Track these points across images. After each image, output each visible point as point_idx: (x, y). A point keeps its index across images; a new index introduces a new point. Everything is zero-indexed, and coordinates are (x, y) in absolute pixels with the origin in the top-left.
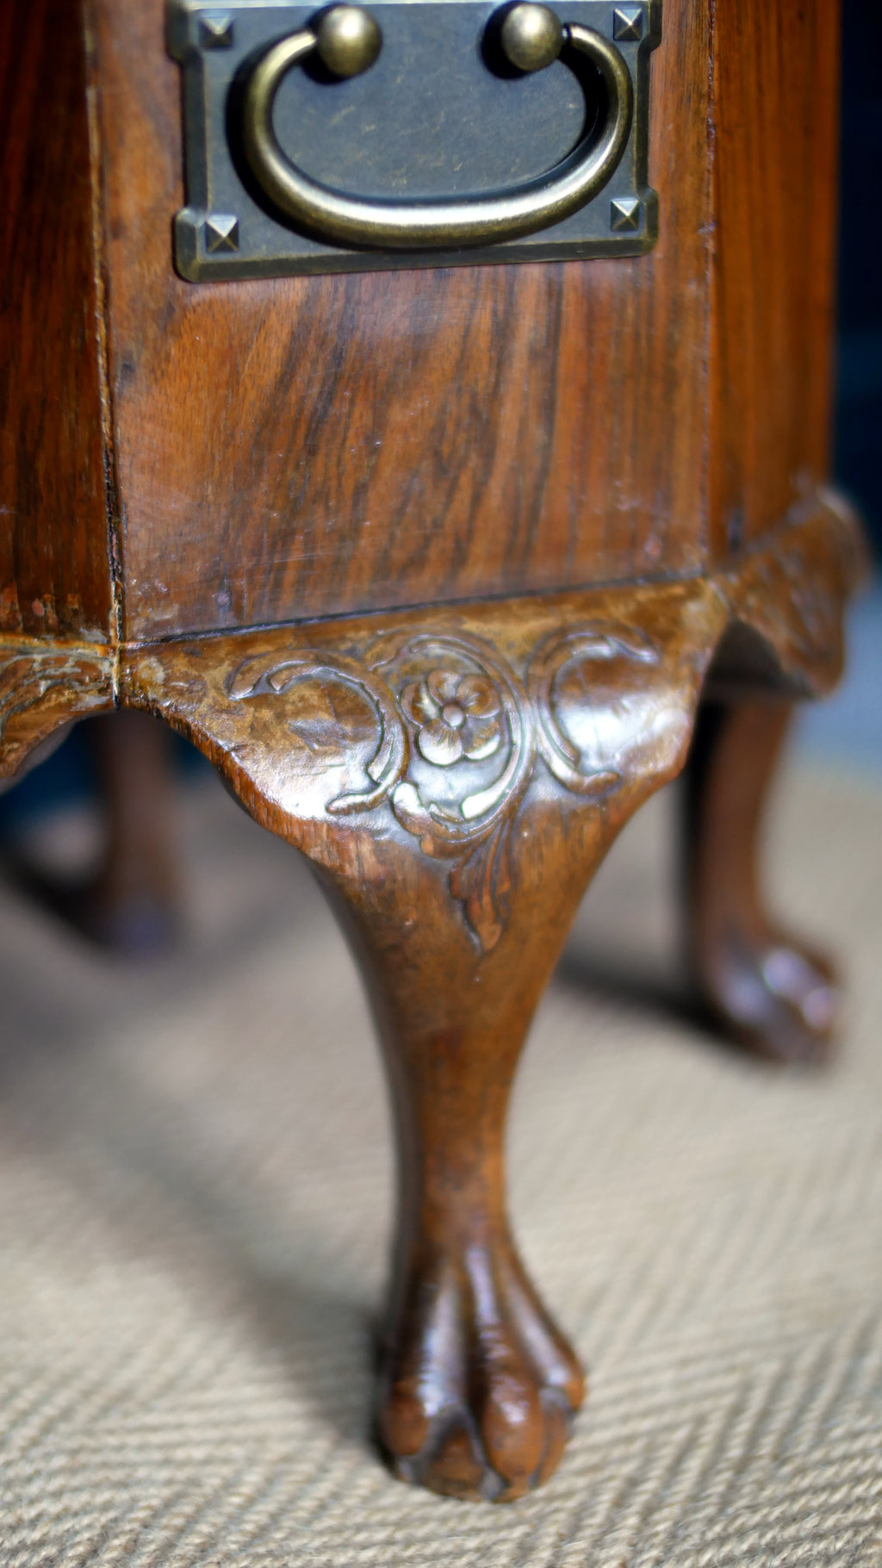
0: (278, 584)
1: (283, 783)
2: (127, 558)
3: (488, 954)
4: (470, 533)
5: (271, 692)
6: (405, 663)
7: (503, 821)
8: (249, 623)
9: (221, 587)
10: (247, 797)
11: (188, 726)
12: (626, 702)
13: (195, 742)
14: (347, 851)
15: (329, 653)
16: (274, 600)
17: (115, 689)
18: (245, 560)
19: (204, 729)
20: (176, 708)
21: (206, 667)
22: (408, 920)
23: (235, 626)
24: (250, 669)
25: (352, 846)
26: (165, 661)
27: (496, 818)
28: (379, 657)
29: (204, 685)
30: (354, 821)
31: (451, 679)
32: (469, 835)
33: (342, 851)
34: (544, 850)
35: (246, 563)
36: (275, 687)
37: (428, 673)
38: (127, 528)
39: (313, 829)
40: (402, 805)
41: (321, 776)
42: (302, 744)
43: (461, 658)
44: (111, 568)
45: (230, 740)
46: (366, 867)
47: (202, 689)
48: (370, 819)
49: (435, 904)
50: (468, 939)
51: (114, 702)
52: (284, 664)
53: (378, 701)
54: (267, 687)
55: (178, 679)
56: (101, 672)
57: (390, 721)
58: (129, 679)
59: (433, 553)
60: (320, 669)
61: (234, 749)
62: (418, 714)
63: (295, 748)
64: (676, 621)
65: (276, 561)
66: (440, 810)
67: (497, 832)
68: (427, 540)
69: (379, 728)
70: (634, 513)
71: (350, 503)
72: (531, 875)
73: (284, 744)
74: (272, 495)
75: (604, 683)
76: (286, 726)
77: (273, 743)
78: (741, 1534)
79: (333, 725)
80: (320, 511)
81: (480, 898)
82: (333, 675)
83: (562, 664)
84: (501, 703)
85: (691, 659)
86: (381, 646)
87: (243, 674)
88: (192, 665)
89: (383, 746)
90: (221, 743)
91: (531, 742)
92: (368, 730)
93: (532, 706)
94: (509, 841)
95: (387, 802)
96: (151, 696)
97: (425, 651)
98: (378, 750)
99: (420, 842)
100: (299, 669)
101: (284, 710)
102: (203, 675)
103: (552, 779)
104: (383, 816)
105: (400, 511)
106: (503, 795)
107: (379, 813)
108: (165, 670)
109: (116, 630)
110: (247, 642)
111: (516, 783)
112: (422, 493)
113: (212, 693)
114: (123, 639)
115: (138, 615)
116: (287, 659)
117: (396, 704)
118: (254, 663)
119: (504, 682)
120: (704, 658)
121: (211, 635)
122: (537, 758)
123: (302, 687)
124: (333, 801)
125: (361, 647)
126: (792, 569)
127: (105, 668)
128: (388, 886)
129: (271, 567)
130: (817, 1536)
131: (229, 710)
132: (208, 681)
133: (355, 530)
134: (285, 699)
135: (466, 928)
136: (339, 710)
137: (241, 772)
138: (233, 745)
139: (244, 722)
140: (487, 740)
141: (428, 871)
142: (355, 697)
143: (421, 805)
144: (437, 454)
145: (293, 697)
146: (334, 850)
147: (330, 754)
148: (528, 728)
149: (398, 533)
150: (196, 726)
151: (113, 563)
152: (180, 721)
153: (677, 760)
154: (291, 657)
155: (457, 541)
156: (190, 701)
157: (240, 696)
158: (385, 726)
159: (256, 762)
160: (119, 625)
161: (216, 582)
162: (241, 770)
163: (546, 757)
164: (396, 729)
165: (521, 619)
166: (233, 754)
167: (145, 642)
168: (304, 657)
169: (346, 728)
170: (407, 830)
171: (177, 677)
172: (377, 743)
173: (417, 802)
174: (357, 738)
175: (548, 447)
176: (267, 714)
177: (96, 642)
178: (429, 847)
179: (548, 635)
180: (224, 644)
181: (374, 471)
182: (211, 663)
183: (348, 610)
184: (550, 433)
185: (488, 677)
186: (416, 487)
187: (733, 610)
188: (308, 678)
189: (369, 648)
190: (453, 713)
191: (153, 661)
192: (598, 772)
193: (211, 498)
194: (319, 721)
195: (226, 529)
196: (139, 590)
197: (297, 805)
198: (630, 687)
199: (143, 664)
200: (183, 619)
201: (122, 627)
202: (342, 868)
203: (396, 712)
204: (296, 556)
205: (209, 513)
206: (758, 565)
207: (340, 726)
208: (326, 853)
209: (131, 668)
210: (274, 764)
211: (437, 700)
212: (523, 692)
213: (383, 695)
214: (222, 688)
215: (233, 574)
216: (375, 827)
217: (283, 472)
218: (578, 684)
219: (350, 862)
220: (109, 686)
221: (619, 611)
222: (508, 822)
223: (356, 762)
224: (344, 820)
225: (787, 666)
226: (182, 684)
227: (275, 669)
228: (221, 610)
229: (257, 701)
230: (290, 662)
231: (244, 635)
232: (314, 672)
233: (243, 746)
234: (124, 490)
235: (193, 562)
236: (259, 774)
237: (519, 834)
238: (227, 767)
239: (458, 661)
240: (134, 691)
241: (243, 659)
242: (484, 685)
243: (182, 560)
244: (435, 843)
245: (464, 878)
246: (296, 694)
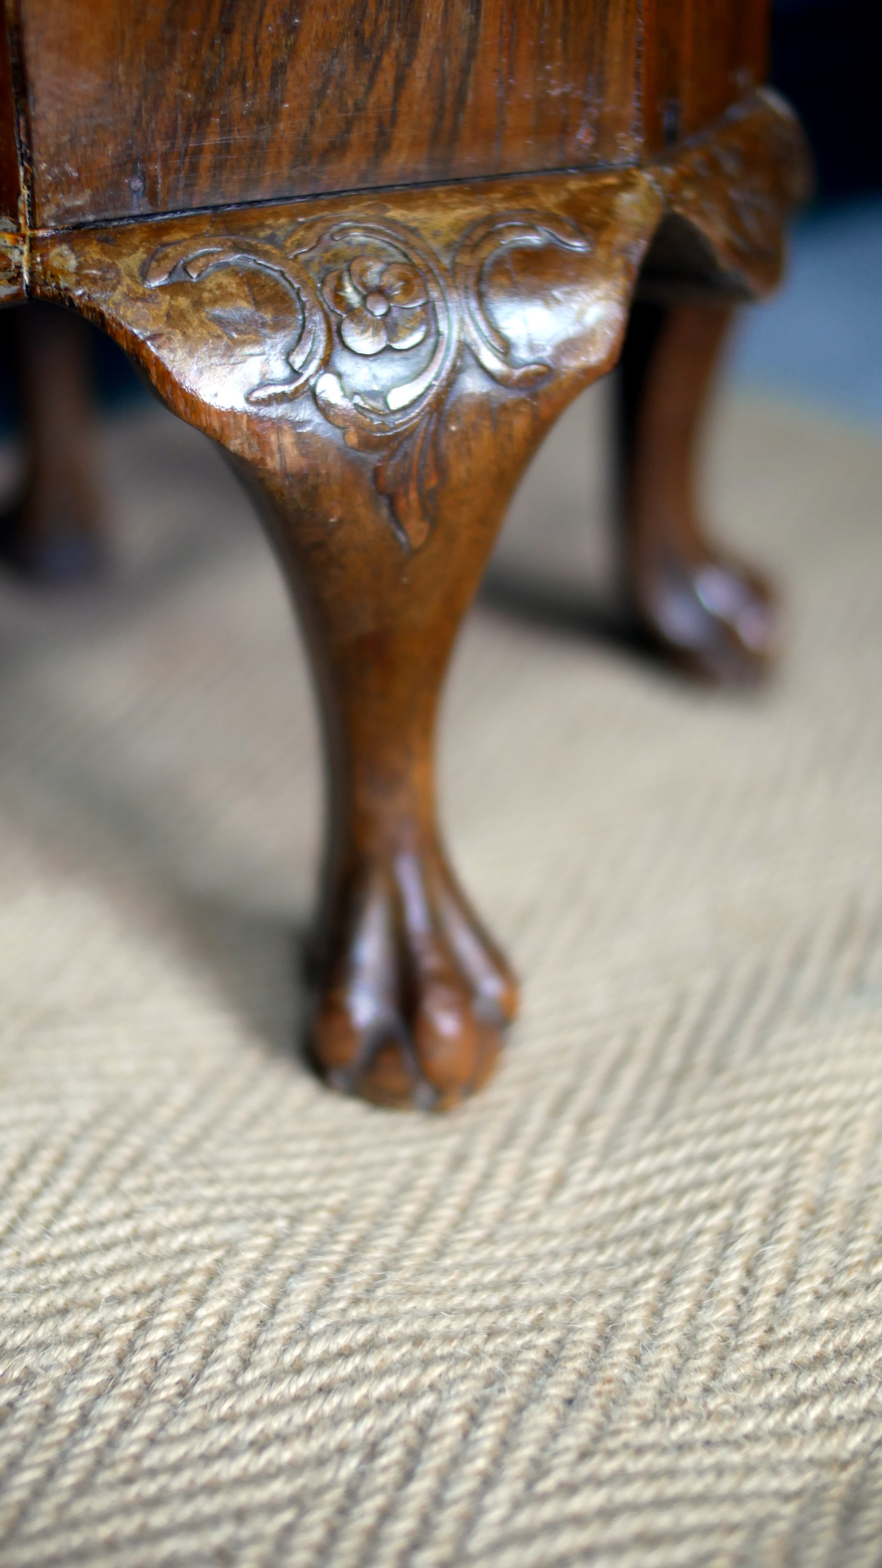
0: (194, 168)
1: (201, 372)
2: (36, 141)
3: (415, 552)
4: (394, 116)
5: (188, 278)
6: (326, 251)
7: (430, 413)
8: (164, 210)
9: (134, 172)
10: (163, 387)
11: (101, 315)
12: (556, 293)
13: (109, 331)
14: (269, 443)
15: (248, 241)
16: (190, 185)
17: (26, 277)
18: (158, 143)
19: (118, 318)
20: (89, 297)
21: (120, 255)
22: (332, 517)
23: (149, 212)
24: (166, 256)
25: (273, 438)
26: (76, 249)
27: (422, 411)
28: (300, 245)
29: (118, 273)
30: (276, 411)
31: (376, 267)
32: (396, 427)
33: (263, 443)
34: (473, 444)
35: (160, 146)
36: (191, 274)
37: (350, 261)
38: (34, 110)
39: (232, 421)
40: (324, 396)
41: (240, 366)
42: (219, 332)
43: (385, 245)
44: (19, 152)
45: (146, 329)
46: (288, 460)
47: (115, 277)
48: (292, 411)
49: (360, 499)
50: (395, 537)
51: (25, 292)
52: (200, 251)
53: (299, 289)
54: (183, 274)
55: (91, 267)
56: (10, 260)
57: (311, 309)
58: (40, 268)
59: (355, 137)
60: (238, 256)
61: (149, 338)
62: (340, 303)
63: (213, 337)
64: (608, 211)
65: (191, 145)
66: (363, 400)
67: (424, 425)
68: (349, 124)
69: (300, 317)
70: (564, 98)
71: (267, 84)
72: (459, 470)
73: (202, 334)
74: (186, 74)
75: (535, 274)
76: (203, 314)
77: (190, 331)
78: (677, 1143)
79: (252, 314)
80: (236, 93)
81: (406, 494)
82: (251, 262)
83: (489, 253)
84: (427, 292)
85: (624, 250)
86: (302, 233)
87: (158, 261)
88: (104, 252)
89: (304, 335)
90: (136, 331)
91: (459, 333)
92: (290, 319)
93: (459, 295)
94: (436, 433)
95: (309, 393)
96: (63, 284)
97: (347, 239)
98: (300, 338)
99: (344, 434)
100: (216, 256)
101: (201, 298)
102: (117, 262)
103: (480, 371)
104: (305, 406)
105: (321, 93)
106: (430, 387)
107: (301, 404)
108: (77, 257)
109: (25, 217)
110: (162, 229)
111: (444, 374)
112: (343, 74)
113: (127, 281)
114: (33, 227)
115: (48, 201)
116: (204, 246)
117: (317, 292)
118: (170, 250)
119: (430, 271)
120: (639, 249)
121: (125, 222)
122: (465, 348)
123: (220, 274)
124: (253, 391)
125: (280, 234)
126: (730, 165)
127: (15, 256)
128: (311, 480)
129: (186, 151)
130: (754, 1145)
131: (143, 298)
132: (122, 269)
133: (275, 113)
134: (202, 286)
135: (393, 526)
136: (259, 298)
137: (157, 361)
138: (148, 334)
139: (160, 310)
140: (413, 329)
141: (353, 465)
142: (275, 285)
143: (345, 396)
144: (358, 34)
145: (210, 285)
146: (254, 441)
147: (250, 343)
148: (455, 317)
149: (319, 116)
150: (109, 314)
151: (21, 148)
152: (93, 310)
153: (611, 354)
154: (208, 244)
155: (380, 124)
156: (103, 289)
157: (155, 283)
158: (307, 315)
159: (172, 351)
160: (29, 212)
161: (130, 166)
162: (157, 359)
163: (473, 348)
164: (318, 317)
165: (446, 207)
166: (149, 343)
167: (55, 229)
168: (222, 245)
169: (265, 316)
170: (330, 422)
171: (90, 265)
172: (299, 331)
173: (341, 394)
174: (278, 326)
175: (474, 27)
176: (183, 302)
177: (5, 230)
178: (353, 439)
179: (475, 224)
180: (138, 232)
181: (293, 51)
182: (125, 251)
183: (267, 197)
184: (477, 13)
185: (413, 266)
186: (338, 68)
187: (669, 202)
188: (227, 265)
189: (289, 235)
190: (377, 302)
191: (64, 249)
192: (528, 364)
193: (122, 78)
194: (237, 309)
195: (139, 111)
196: (49, 174)
197: (216, 395)
198: (562, 278)
199: (54, 252)
200: (95, 205)
201: (32, 214)
202: (263, 460)
203: (318, 300)
204: (212, 140)
205: (120, 93)
206: (694, 160)
207: (260, 314)
208: (246, 446)
209: (41, 256)
210: (191, 353)
211: (360, 288)
212: (450, 281)
213: (304, 283)
214: (137, 275)
215: (148, 159)
216: (297, 419)
217: (197, 51)
218: (507, 273)
219: (272, 455)
220: (20, 275)
221: (550, 201)
222: (435, 415)
223: (277, 351)
224: (264, 411)
225: (725, 264)
226: (94, 272)
227: (191, 256)
228: (135, 196)
229: (173, 288)
230: (206, 250)
231: (159, 222)
232: (231, 259)
233: (159, 334)
234: (32, 70)
235: (105, 145)
236: (175, 364)
237: (447, 428)
238: (142, 356)
239: (383, 249)
240: (45, 280)
241: (158, 247)
242: (409, 273)
243: (94, 143)
244: (359, 437)
245: (389, 472)
246: (214, 282)
